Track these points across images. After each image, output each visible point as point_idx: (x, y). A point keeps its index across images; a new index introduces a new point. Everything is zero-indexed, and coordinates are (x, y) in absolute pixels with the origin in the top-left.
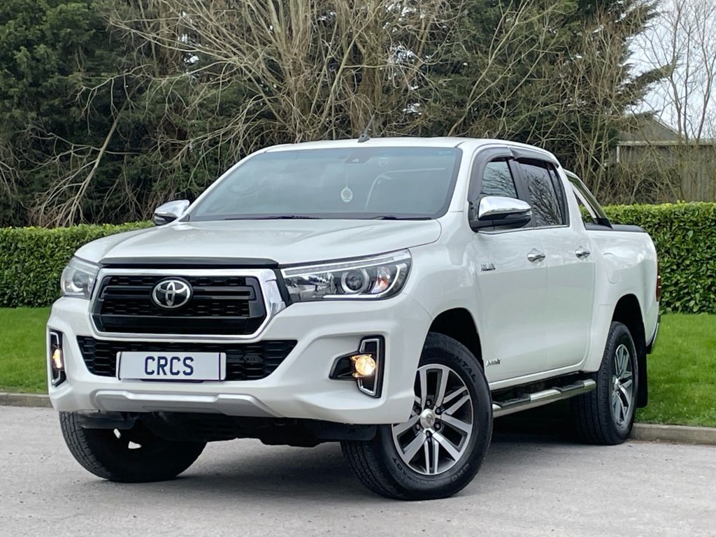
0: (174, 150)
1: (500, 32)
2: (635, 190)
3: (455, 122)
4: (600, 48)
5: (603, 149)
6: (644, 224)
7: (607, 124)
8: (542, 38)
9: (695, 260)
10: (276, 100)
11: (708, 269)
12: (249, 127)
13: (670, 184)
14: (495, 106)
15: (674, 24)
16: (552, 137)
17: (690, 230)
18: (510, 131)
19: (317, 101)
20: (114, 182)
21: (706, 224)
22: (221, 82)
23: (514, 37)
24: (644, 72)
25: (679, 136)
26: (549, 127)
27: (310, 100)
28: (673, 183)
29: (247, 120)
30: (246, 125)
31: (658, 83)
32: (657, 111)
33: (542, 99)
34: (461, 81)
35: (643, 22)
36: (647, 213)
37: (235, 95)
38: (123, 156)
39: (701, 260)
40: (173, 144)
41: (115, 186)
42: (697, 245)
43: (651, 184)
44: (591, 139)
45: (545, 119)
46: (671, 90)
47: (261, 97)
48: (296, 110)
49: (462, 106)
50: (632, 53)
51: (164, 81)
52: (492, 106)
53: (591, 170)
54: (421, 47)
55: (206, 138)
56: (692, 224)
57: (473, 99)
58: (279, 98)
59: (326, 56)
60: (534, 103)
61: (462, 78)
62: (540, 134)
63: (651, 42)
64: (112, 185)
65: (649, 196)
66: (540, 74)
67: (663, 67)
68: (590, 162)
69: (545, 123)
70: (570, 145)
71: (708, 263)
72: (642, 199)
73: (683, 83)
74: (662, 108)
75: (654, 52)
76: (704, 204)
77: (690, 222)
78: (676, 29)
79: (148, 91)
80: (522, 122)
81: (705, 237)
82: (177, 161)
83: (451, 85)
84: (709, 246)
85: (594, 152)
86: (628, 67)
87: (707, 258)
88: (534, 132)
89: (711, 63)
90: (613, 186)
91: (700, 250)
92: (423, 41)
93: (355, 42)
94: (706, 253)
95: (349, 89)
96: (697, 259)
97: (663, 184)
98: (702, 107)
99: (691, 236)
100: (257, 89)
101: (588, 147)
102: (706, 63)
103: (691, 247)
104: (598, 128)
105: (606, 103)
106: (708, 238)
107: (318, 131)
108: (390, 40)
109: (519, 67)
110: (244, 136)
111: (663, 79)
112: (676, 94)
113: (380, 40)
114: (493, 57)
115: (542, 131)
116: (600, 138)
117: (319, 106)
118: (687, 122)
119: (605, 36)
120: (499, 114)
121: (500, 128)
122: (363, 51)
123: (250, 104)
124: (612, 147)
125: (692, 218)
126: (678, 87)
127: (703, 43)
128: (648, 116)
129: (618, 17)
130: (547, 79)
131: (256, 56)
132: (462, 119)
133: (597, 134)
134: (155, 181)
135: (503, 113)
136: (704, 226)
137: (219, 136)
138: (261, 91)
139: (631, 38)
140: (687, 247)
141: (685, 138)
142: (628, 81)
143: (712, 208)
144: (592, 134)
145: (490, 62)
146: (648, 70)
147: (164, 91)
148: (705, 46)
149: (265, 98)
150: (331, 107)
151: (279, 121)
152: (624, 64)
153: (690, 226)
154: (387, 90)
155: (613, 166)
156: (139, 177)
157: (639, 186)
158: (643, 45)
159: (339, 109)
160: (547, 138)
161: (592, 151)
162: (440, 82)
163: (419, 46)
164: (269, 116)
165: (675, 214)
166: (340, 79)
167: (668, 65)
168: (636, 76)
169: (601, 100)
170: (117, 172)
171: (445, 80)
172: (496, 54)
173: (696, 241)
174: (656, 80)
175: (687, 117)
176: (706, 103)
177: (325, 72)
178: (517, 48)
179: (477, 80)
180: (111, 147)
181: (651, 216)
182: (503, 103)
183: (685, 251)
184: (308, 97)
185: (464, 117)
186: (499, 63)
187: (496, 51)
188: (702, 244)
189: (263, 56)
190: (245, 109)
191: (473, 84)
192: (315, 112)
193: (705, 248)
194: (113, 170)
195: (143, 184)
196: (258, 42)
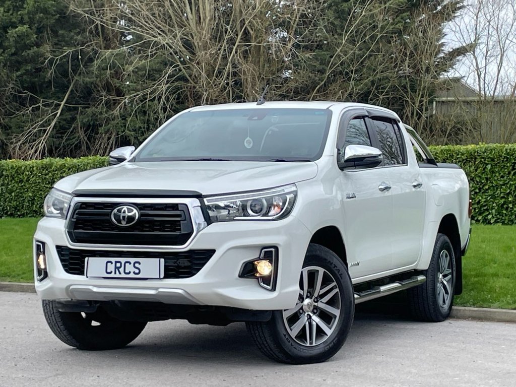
0: (115, 104)
1: (350, 21)
2: (447, 133)
3: (319, 84)
5: (424, 104)
6: (455, 159)
7: (427, 86)
8: (380, 25)
9: (492, 186)
10: (189, 68)
11: (501, 193)
12: (168, 88)
13: (473, 130)
14: (347, 73)
15: (476, 13)
16: (386, 95)
17: (489, 164)
18: (357, 91)
19: (218, 68)
20: (71, 126)
21: (500, 160)
22: (149, 54)
23: (361, 24)
24: (454, 48)
25: (479, 95)
26: (385, 87)
27: (213, 68)
28: (474, 128)
29: (168, 82)
30: (167, 86)
31: (464, 57)
32: (463, 77)
33: (380, 68)
34: (322, 55)
35: (453, 12)
36: (457, 152)
37: (159, 65)
38: (78, 108)
39: (496, 185)
40: (114, 100)
41: (72, 129)
42: (494, 175)
43: (459, 129)
44: (416, 97)
45: (383, 82)
46: (474, 61)
47: (178, 65)
48: (203, 74)
49: (323, 73)
50: (446, 35)
51: (108, 53)
52: (344, 73)
53: (416, 119)
54: (294, 29)
55: (137, 95)
56: (490, 160)
57: (331, 68)
58: (191, 66)
60: (374, 70)
61: (323, 53)
62: (378, 93)
64: (69, 129)
65: (457, 138)
66: (378, 50)
67: (468, 45)
68: (415, 114)
69: (383, 85)
70: (401, 101)
71: (501, 188)
72: (452, 140)
73: (483, 56)
74: (468, 75)
75: (462, 34)
76: (499, 145)
77: (488, 158)
78: (477, 17)
79: (96, 61)
80: (366, 85)
81: (500, 169)
82: (116, 112)
83: (316, 58)
84: (502, 176)
85: (418, 106)
86: (443, 45)
87: (501, 185)
88: (374, 92)
89: (503, 42)
90: (431, 131)
91: (496, 178)
92: (295, 26)
93: (246, 27)
94: (501, 181)
95: (242, 60)
97: (468, 129)
98: (496, 74)
99: (489, 168)
100: (175, 60)
101: (414, 103)
102: (500, 43)
103: (489, 176)
104: (422, 89)
105: (428, 70)
106: (501, 170)
107: (219, 90)
108: (272, 24)
109: (364, 45)
110: (165, 94)
111: (468, 54)
112: (477, 65)
113: (264, 24)
114: (346, 38)
115: (380, 90)
116: (422, 96)
117: (220, 72)
118: (486, 85)
120: (349, 79)
121: (350, 89)
122: (252, 32)
123: (170, 71)
124: (431, 102)
125: (490, 155)
126: (479, 59)
128: (457, 80)
129: (436, 9)
130: (383, 53)
131: (175, 36)
132: (323, 83)
133: (421, 93)
134: (101, 126)
135: (352, 78)
137: (147, 94)
138: (179, 61)
139: (445, 24)
140: (486, 176)
141: (483, 96)
142: (442, 55)
143: (505, 149)
144: (417, 93)
145: (344, 42)
146: (457, 46)
147: (107, 60)
148: (499, 30)
149: (181, 66)
150: (229, 73)
151: (191, 83)
152: (440, 43)
153: (489, 162)
154: (269, 61)
155: (431, 116)
156: (89, 123)
157: (450, 130)
158: (454, 29)
159: (235, 74)
160: (383, 96)
161: (417, 105)
162: (307, 55)
163: (292, 29)
164: (183, 79)
165: (478, 153)
166: (236, 53)
167: (471, 43)
168: (448, 51)
169: (424, 69)
170: (74, 119)
171: (310, 54)
172: (348, 36)
173: (493, 172)
174: (463, 54)
175: (486, 82)
176: (499, 71)
177: (225, 47)
178: (362, 31)
179: (334, 55)
180: (69, 101)
181: (460, 153)
182: (352, 70)
183: (485, 179)
184: (212, 66)
185: (324, 81)
186: (350, 43)
187: (348, 34)
188: (497, 175)
189: (180, 36)
190: (166, 74)
191: (331, 57)
192: (217, 76)
193: (499, 177)
194: (71, 118)
195: (92, 128)
196: (176, 26)
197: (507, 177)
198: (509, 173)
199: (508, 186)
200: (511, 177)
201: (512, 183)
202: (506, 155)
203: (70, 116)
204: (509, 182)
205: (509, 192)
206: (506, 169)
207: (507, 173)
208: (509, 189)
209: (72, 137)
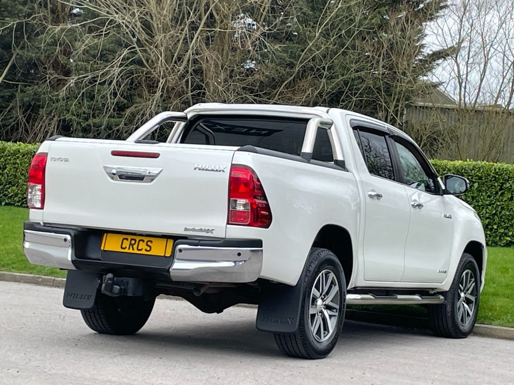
1: (326, 12)
2: (423, 143)
3: (287, 79)
4: (402, 30)
5: (399, 110)
7: (404, 90)
8: (358, 19)
9: (478, 206)
10: (145, 51)
12: (121, 72)
13: (450, 141)
14: (318, 69)
15: (461, 17)
16: (360, 97)
17: (475, 182)
18: (328, 90)
19: (178, 54)
20: (9, 105)
21: (488, 179)
22: (104, 33)
23: (337, 16)
24: (434, 51)
26: (359, 89)
27: (172, 53)
28: (452, 140)
29: (121, 65)
30: (120, 69)
31: (444, 60)
32: (443, 83)
33: (354, 66)
34: (292, 48)
35: (437, 12)
36: (444, 167)
37: (112, 45)
38: (18, 85)
39: (482, 205)
41: (9, 108)
42: (480, 194)
43: (435, 139)
44: (391, 101)
45: (356, 82)
46: (456, 68)
47: (134, 48)
48: (162, 59)
49: (292, 67)
50: (427, 35)
51: (58, 29)
52: (315, 70)
54: (263, 17)
55: (88, 76)
56: (478, 178)
57: (301, 62)
58: (149, 50)
59: (188, 19)
60: (348, 70)
61: (294, 45)
62: (351, 94)
63: (442, 30)
64: (6, 108)
68: (389, 120)
69: (356, 86)
70: (374, 104)
71: (487, 208)
72: (427, 151)
73: (464, 63)
74: (448, 81)
75: (444, 38)
76: (487, 163)
77: (476, 176)
78: (461, 21)
79: (43, 35)
80: (338, 84)
81: (487, 188)
82: (63, 92)
83: (285, 50)
84: (489, 195)
85: (394, 110)
86: (422, 46)
87: (487, 204)
88: (346, 93)
89: (488, 49)
91: (482, 197)
92: (264, 13)
93: (211, 10)
94: (487, 200)
95: (204, 47)
96: (479, 205)
97: (444, 140)
98: (479, 83)
100: (132, 42)
101: (389, 108)
102: (484, 49)
103: (475, 195)
104: (397, 93)
105: (405, 74)
106: (489, 189)
107: (177, 78)
108: (239, 10)
109: (339, 40)
110: (117, 77)
111: (449, 58)
112: (459, 71)
113: (231, 9)
114: (320, 31)
115: (353, 92)
116: (398, 101)
117: (179, 59)
118: (466, 94)
119: (407, 21)
120: (321, 76)
121: (321, 87)
122: (217, 17)
123: (125, 52)
125: (477, 174)
126: (461, 66)
127: (482, 33)
128: (435, 86)
129: (418, 7)
130: (359, 51)
131: (133, 14)
132: (292, 78)
133: (396, 97)
134: (43, 108)
135: (324, 76)
136: (486, 180)
137: (98, 76)
138: (135, 43)
139: (427, 23)
141: (464, 105)
142: (421, 57)
144: (392, 97)
145: (317, 35)
147: (57, 37)
148: (484, 36)
149: (138, 49)
150: (189, 60)
151: (147, 68)
152: (420, 44)
153: (476, 179)
154: (234, 49)
156: (30, 103)
157: (425, 140)
158: (436, 32)
159: (195, 62)
160: (356, 98)
161: (392, 109)
162: (276, 47)
163: (261, 16)
164: (140, 63)
165: (465, 170)
166: (198, 38)
167: (453, 46)
168: (428, 54)
170: (12, 97)
171: (280, 45)
172: (322, 29)
173: (480, 191)
174: (443, 57)
175: (467, 90)
176: (482, 80)
177: (186, 32)
178: (338, 25)
179: (305, 48)
180: (8, 77)
181: (447, 169)
182: (324, 67)
183: (471, 198)
184: (170, 51)
185: (293, 76)
186: (324, 37)
187: (322, 27)
188: (484, 194)
189: (139, 15)
190: (120, 56)
191: (303, 51)
192: (176, 62)
193: (486, 197)
194: (9, 96)
195: (32, 109)
196: (135, 5)
197: (494, 197)
198: (497, 193)
199: (494, 206)
200: (498, 197)
201: (498, 203)
202: (494, 175)
203: (8, 94)
204: (495, 202)
205: (495, 213)
206: (493, 189)
207: (494, 193)
208: (495, 209)
209: (9, 117)
